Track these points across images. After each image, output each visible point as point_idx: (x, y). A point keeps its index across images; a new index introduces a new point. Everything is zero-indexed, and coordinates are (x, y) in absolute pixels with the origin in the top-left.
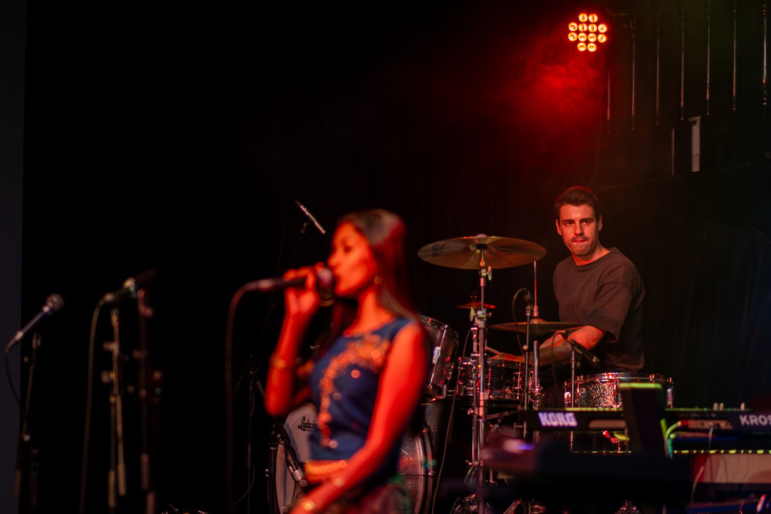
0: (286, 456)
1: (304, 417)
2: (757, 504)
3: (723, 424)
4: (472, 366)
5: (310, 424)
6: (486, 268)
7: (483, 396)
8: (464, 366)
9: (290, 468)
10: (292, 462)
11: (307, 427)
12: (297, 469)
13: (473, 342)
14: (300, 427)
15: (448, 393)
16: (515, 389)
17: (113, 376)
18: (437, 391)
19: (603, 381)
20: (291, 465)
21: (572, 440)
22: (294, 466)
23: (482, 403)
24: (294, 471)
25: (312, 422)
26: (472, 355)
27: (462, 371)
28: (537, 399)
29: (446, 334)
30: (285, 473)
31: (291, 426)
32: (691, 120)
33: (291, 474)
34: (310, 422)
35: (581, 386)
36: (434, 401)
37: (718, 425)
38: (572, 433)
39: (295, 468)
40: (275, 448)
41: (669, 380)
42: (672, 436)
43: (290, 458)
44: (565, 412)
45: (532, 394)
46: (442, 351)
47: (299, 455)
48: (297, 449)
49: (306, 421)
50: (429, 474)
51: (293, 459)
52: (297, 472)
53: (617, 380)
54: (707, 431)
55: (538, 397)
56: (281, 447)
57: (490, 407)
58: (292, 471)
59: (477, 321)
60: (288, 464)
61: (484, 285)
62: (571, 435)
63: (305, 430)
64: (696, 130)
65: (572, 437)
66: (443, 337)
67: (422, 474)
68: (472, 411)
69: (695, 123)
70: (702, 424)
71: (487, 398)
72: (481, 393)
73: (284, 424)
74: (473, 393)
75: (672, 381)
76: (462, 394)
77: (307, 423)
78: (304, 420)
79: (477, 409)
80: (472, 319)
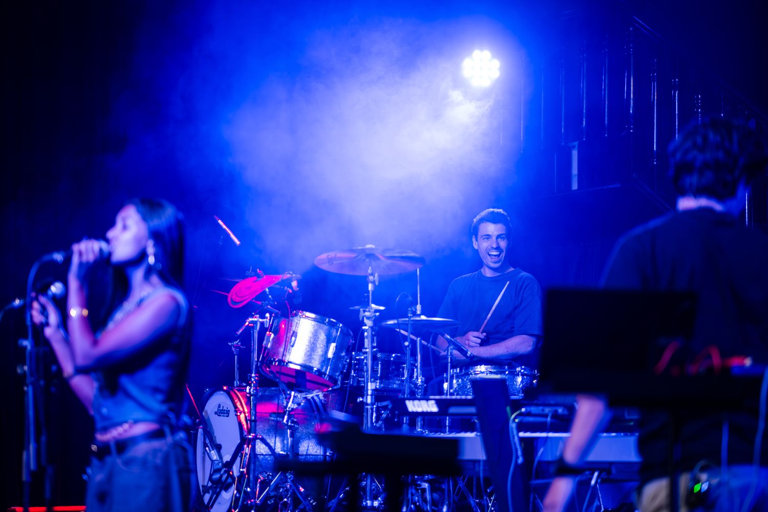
0: (205, 440)
1: (220, 405)
2: (591, 479)
3: (560, 410)
4: (363, 360)
5: (224, 410)
6: (372, 274)
7: (371, 386)
8: (356, 360)
9: (207, 448)
10: (209, 445)
11: (222, 413)
12: (213, 449)
13: (364, 339)
14: (216, 413)
15: (342, 383)
16: (401, 379)
17: (26, 368)
18: (333, 382)
19: (477, 372)
20: (208, 447)
21: (447, 424)
22: (210, 447)
23: (370, 392)
24: (210, 451)
25: (226, 409)
26: (364, 350)
27: (355, 364)
28: (419, 389)
29: (340, 332)
30: (204, 453)
31: (209, 412)
32: (570, 145)
33: (208, 453)
34: (224, 409)
35: (458, 377)
36: (330, 391)
37: (556, 411)
38: (448, 418)
39: (211, 449)
40: (195, 432)
41: (535, 372)
42: (517, 420)
43: (207, 441)
44: (428, 400)
45: (416, 385)
46: (336, 347)
47: (215, 437)
48: (214, 432)
49: (221, 408)
50: (327, 454)
51: (210, 442)
52: (213, 452)
53: (488, 372)
54: (546, 416)
55: (420, 387)
56: (200, 431)
57: (379, 395)
58: (209, 452)
59: (366, 321)
60: (205, 445)
61: (373, 290)
62: (446, 419)
63: (220, 416)
64: (575, 153)
65: (447, 421)
66: (338, 334)
67: (322, 454)
68: (361, 399)
69: (574, 147)
70: (543, 410)
71: (374, 387)
72: (369, 384)
73: (203, 411)
74: (364, 384)
75: (537, 373)
76: (355, 385)
77: (222, 410)
78: (220, 407)
79: (365, 397)
80: (361, 319)
